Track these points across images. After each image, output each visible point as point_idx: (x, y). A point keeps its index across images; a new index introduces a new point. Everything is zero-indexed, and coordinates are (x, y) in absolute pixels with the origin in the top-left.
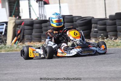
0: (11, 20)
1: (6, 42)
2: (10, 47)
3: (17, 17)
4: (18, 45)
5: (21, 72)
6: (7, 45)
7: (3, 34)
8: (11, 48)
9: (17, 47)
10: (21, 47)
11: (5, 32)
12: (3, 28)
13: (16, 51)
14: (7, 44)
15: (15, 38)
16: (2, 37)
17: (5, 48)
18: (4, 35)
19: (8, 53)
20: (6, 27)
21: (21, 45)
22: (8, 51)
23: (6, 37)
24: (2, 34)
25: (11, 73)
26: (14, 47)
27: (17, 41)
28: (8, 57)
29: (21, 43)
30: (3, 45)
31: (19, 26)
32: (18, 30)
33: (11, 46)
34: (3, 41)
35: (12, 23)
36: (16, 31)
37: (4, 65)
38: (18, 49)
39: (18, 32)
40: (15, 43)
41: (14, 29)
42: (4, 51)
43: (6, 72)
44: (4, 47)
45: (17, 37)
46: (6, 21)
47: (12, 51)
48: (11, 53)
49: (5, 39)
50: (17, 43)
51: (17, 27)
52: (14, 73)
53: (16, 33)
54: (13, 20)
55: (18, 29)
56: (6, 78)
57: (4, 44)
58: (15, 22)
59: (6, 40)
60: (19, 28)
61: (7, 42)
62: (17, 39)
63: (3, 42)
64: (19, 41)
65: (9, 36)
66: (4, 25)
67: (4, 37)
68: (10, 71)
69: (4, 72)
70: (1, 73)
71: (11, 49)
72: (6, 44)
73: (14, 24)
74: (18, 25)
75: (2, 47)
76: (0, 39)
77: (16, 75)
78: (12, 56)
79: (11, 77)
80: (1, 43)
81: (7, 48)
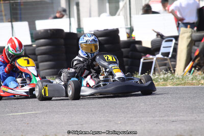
0: (184, 33)
1: (174, 70)
2: (181, 77)
3: (195, 29)
4: (194, 74)
5: (199, 118)
6: (176, 74)
7: (170, 56)
8: (183, 79)
9: (192, 78)
10: (200, 78)
11: (174, 53)
12: (171, 47)
13: (192, 84)
14: (176, 72)
15: (191, 63)
16: (168, 61)
17: (173, 79)
18: (171, 58)
20: (176, 44)
21: (199, 74)
22: (179, 85)
23: (175, 62)
24: (168, 56)
25: (182, 121)
26: (188, 78)
27: (193, 69)
28: (177, 94)
29: (200, 72)
30: (169, 74)
31: (196, 43)
32: (196, 50)
33: (183, 76)
34: (170, 68)
35: (186, 37)
36: (193, 51)
37: (170, 107)
38: (194, 81)
39: (194, 53)
40: (190, 72)
41: (189, 47)
42: (170, 85)
43: (174, 119)
44: (171, 78)
45: (194, 61)
46: (176, 34)
47: (185, 84)
48: (183, 88)
49: (172, 65)
50: (194, 71)
51: (194, 45)
52: (186, 121)
53: (192, 54)
54: (187, 32)
55: (196, 48)
56: (173, 128)
57: (171, 73)
58: (191, 36)
59: (174, 66)
60: (198, 46)
61: (177, 69)
62: (194, 65)
63: (170, 70)
64: (197, 68)
65: (179, 60)
66: (172, 41)
67: (171, 62)
68: (181, 117)
69: (170, 118)
70: (166, 120)
71: (183, 82)
72: (174, 72)
73: (189, 40)
74: (196, 41)
75: (167, 77)
76: (165, 65)
77: (190, 124)
78: (184, 93)
79: (183, 126)
80: (167, 70)
81: (176, 79)
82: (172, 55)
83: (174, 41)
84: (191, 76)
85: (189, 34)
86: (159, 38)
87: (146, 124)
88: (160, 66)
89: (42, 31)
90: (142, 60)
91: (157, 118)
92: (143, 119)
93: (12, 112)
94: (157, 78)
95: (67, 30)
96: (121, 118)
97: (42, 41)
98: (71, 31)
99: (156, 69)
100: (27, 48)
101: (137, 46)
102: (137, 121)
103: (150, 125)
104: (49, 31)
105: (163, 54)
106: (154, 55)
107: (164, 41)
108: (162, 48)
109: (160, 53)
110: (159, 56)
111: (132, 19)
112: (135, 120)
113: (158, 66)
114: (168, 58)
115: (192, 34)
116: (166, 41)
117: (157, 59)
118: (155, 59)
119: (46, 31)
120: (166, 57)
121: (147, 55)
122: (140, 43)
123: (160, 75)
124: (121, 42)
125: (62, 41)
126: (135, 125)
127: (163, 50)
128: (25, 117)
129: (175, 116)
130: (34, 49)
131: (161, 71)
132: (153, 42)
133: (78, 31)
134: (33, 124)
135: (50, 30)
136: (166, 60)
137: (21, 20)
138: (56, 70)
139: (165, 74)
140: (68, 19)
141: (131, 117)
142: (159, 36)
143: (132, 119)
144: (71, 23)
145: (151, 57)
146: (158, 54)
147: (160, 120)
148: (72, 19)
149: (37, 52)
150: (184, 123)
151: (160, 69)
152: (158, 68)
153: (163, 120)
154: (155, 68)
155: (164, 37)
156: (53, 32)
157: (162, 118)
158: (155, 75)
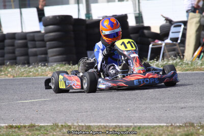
0: (193, 18)
1: (183, 56)
2: (190, 63)
4: (203, 59)
6: (185, 59)
7: (179, 41)
8: (192, 65)
9: (201, 64)
11: (183, 38)
12: (179, 32)
13: (201, 70)
14: (185, 58)
15: (200, 49)
16: (177, 47)
17: (182, 64)
18: (180, 43)
19: (186, 74)
20: (185, 29)
22: (187, 70)
23: (184, 47)
24: (177, 41)
25: (191, 107)
26: (197, 63)
27: (202, 54)
28: (186, 79)
30: (178, 60)
33: (192, 61)
34: (178, 53)
35: (195, 22)
36: (202, 36)
37: (179, 93)
39: (203, 38)
40: (199, 57)
41: (198, 33)
42: (179, 70)
43: (183, 105)
44: (180, 64)
46: (185, 19)
47: (193, 69)
48: (192, 73)
49: (181, 50)
50: (203, 57)
51: (203, 30)
52: (196, 107)
53: (201, 39)
54: (196, 17)
56: (182, 114)
57: (180, 58)
58: (200, 21)
59: (183, 52)
61: (186, 54)
62: (203, 50)
63: (179, 56)
65: (188, 45)
66: (180, 26)
67: (180, 47)
68: (190, 103)
69: (179, 105)
70: (175, 107)
71: (192, 68)
72: (183, 58)
73: (198, 25)
75: (176, 62)
76: (174, 50)
77: (199, 111)
78: (193, 79)
79: (192, 113)
80: (175, 56)
81: (185, 64)
82: (181, 41)
83: (183, 26)
84: (200, 62)
85: (197, 19)
86: (168, 24)
87: (155, 111)
88: (169, 52)
89: (51, 17)
90: (151, 46)
91: (166, 105)
92: (152, 106)
93: (21, 99)
94: (166, 63)
95: (75, 16)
96: (130, 105)
97: (51, 27)
98: (80, 18)
99: (165, 54)
100: (36, 34)
101: (146, 31)
102: (146, 108)
103: (159, 112)
104: (58, 18)
105: (171, 39)
106: (163, 40)
107: (173, 26)
108: (170, 33)
109: (169, 38)
110: (168, 41)
111: (141, 4)
112: (144, 106)
113: (167, 51)
114: (177, 43)
115: (200, 19)
116: (175, 27)
117: (166, 44)
118: (164, 44)
119: (55, 17)
120: (175, 43)
121: (156, 41)
122: (148, 28)
123: (169, 60)
124: (130, 28)
125: (71, 27)
126: (144, 112)
127: (171, 35)
128: (34, 105)
129: (184, 103)
130: (43, 35)
131: (170, 57)
132: (162, 28)
133: (86, 17)
134: (42, 112)
135: (59, 16)
136: (175, 45)
137: (29, 6)
138: (65, 56)
139: (174, 59)
140: (77, 5)
141: (140, 104)
142: (168, 21)
143: (140, 105)
144: (80, 9)
145: (160, 42)
146: (167, 39)
147: (169, 107)
148: (80, 5)
149: (46, 39)
150: (194, 109)
151: (169, 55)
152: (167, 53)
153: (172, 107)
154: (163, 53)
155: (173, 23)
156: (62, 18)
157: (171, 105)
158: (164, 61)
